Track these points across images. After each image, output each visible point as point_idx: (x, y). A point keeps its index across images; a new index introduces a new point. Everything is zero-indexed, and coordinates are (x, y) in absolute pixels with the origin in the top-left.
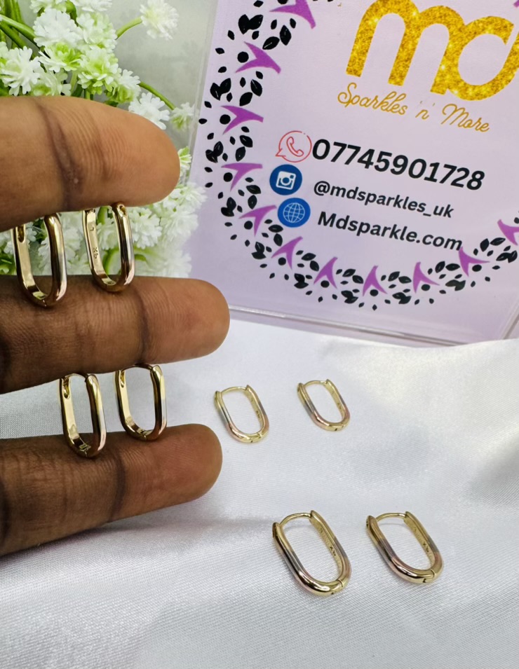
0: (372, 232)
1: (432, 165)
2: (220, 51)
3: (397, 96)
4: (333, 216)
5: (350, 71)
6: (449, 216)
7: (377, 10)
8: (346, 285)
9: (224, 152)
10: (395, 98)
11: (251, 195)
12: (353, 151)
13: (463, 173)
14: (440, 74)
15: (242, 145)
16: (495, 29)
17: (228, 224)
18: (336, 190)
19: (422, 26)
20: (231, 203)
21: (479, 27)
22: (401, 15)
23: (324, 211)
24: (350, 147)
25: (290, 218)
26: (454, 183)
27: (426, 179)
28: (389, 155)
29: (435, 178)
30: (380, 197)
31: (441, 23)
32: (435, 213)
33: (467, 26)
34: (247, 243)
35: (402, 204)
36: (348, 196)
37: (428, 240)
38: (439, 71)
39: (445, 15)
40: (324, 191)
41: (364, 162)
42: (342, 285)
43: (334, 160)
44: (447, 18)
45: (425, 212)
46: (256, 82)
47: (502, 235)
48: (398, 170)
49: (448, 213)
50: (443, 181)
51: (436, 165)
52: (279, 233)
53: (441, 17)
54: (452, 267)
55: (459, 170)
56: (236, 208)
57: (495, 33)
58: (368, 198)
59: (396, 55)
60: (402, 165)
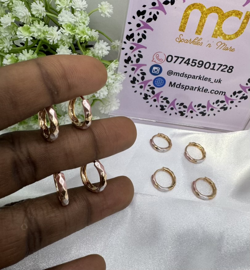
0: (190, 89)
1: (213, 64)
2: (130, 23)
3: (199, 39)
4: (175, 83)
5: (180, 30)
6: (220, 83)
7: (190, 8)
8: (180, 109)
9: (132, 60)
10: (198, 40)
11: (142, 76)
12: (182, 59)
13: (225, 67)
14: (215, 31)
15: (139, 57)
16: (236, 15)
17: (133, 87)
18: (175, 74)
19: (208, 14)
20: (134, 79)
21: (229, 14)
22: (200, 10)
23: (171, 81)
24: (181, 58)
25: (158, 84)
26: (222, 71)
27: (211, 69)
28: (196, 60)
29: (214, 68)
30: (193, 76)
31: (215, 12)
32: (215, 82)
33: (225, 13)
34: (141, 94)
35: (202, 78)
36: (180, 76)
37: (212, 92)
38: (215, 30)
39: (216, 10)
40: (171, 74)
41: (186, 63)
42: (179, 109)
43: (175, 62)
44: (217, 11)
45: (211, 81)
46: (144, 34)
47: (241, 90)
48: (200, 66)
49: (220, 82)
50: (217, 70)
51: (214, 64)
52: (154, 90)
53: (215, 10)
54: (222, 102)
55: (224, 66)
56: (136, 81)
57: (236, 16)
58: (188, 77)
59: (198, 24)
60: (201, 64)
